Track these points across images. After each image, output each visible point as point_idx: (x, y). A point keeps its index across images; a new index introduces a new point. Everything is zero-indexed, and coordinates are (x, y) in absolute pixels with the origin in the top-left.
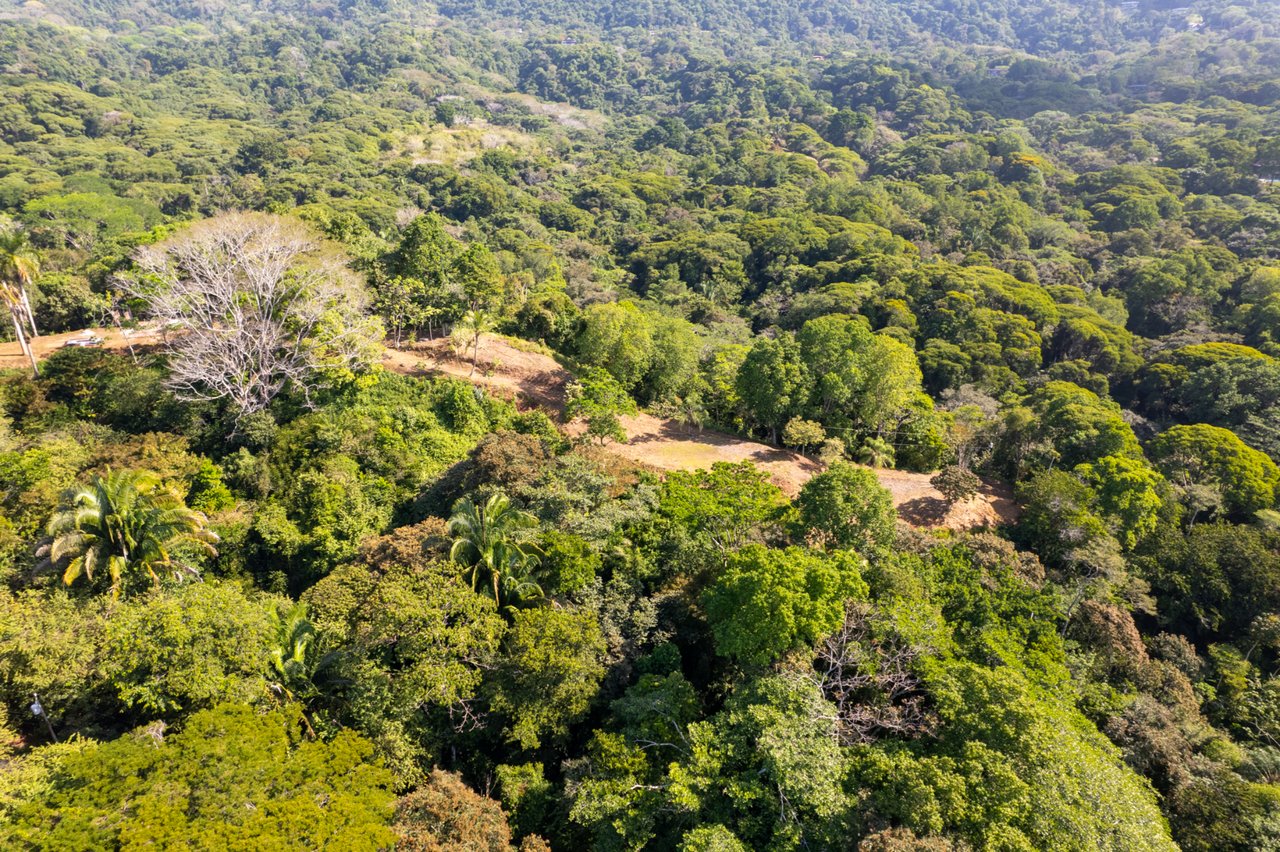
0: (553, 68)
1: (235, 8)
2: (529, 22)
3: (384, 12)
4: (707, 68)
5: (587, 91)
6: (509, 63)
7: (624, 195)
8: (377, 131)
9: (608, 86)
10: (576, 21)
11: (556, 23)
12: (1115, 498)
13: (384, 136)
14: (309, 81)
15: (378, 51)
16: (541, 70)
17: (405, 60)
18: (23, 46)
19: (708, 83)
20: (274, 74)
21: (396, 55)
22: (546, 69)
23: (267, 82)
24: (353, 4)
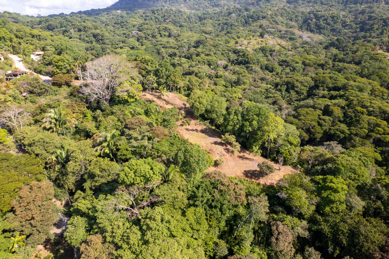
0: (314, 20)
1: (229, 3)
2: (315, 5)
3: (268, 3)
4: (375, 19)
5: (324, 28)
6: (300, 18)
7: (297, 63)
8: (236, 38)
9: (333, 26)
10: (334, 4)
11: (325, 5)
12: (323, 192)
13: (238, 40)
14: (234, 23)
15: (256, 15)
16: (310, 21)
17: (264, 17)
18: (172, 16)
19: (372, 25)
20: (225, 21)
21: (261, 16)
22: (311, 20)
23: (223, 23)
24: (260, 1)
